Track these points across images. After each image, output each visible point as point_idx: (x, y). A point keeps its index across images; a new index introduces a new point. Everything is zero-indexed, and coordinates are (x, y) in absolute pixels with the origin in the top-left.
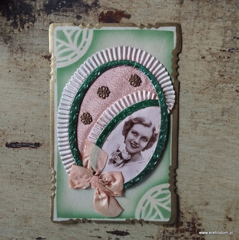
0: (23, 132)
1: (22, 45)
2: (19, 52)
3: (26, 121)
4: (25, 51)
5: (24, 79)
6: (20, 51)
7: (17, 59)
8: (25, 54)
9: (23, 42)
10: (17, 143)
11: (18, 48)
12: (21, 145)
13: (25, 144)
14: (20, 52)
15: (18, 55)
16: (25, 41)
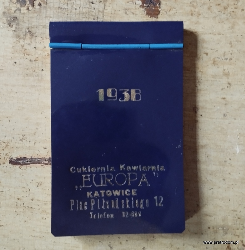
0: (33, 143)
1: (32, 28)
2: (27, 37)
3: (37, 129)
4: (35, 35)
5: (34, 73)
6: (28, 35)
7: (25, 47)
8: (35, 39)
9: (33, 24)
10: (25, 158)
11: (26, 32)
12: (30, 161)
13: (36, 160)
14: (29, 38)
15: (25, 41)
16: (35, 22)
